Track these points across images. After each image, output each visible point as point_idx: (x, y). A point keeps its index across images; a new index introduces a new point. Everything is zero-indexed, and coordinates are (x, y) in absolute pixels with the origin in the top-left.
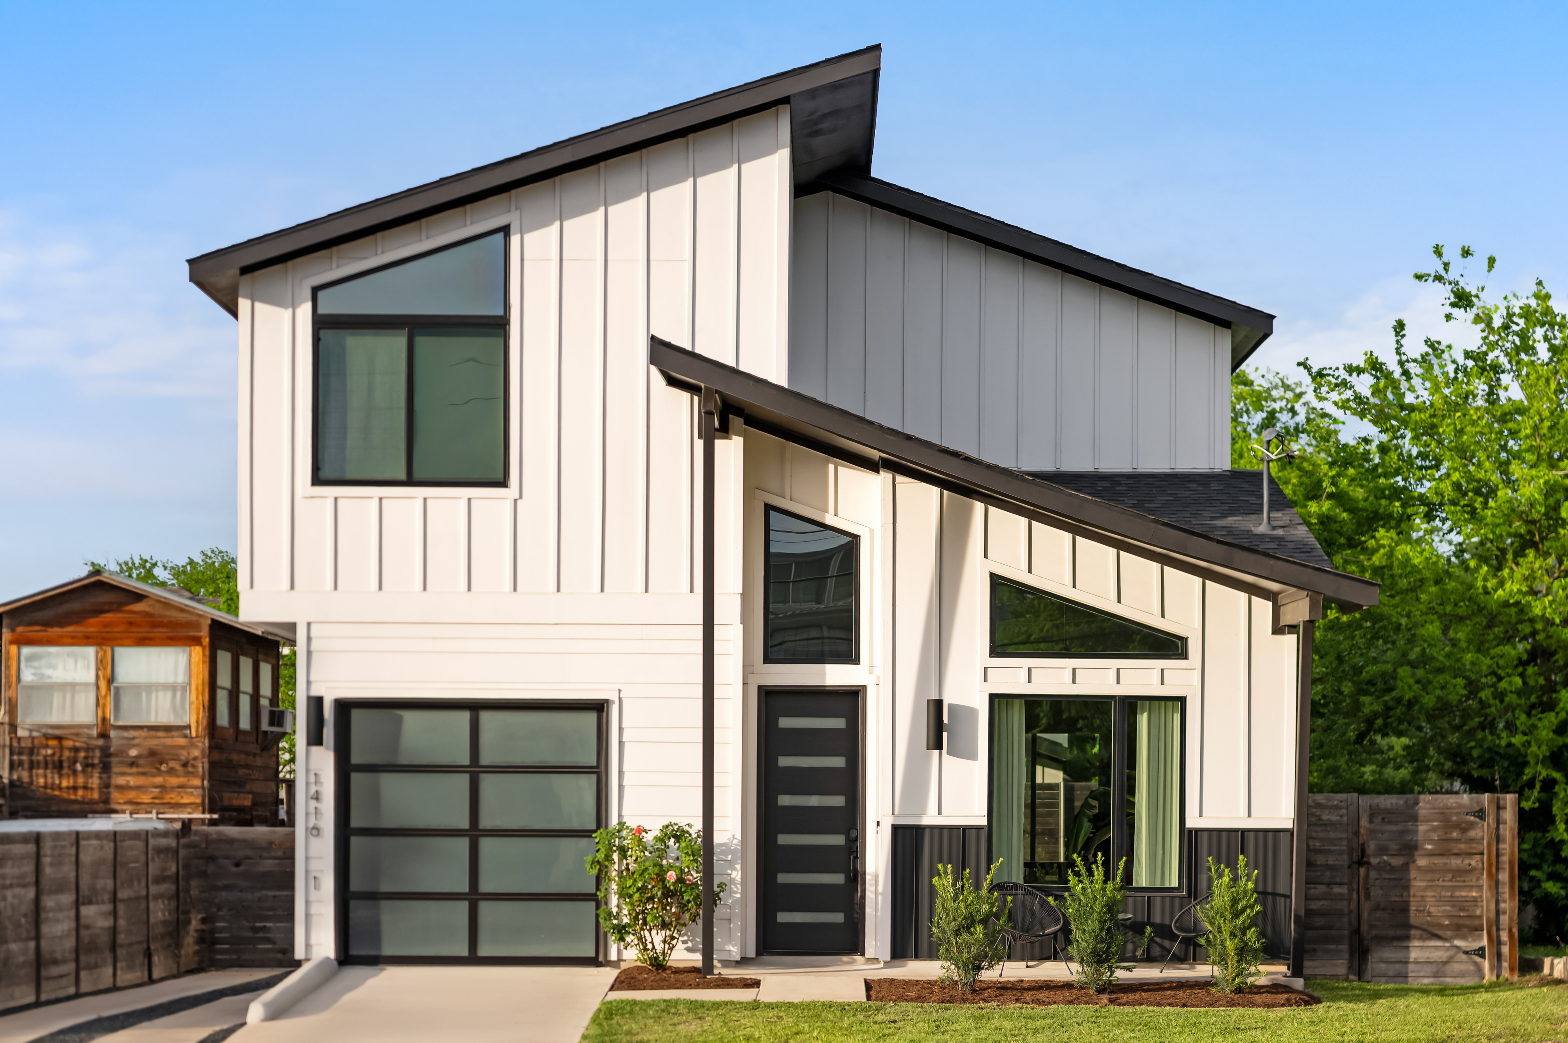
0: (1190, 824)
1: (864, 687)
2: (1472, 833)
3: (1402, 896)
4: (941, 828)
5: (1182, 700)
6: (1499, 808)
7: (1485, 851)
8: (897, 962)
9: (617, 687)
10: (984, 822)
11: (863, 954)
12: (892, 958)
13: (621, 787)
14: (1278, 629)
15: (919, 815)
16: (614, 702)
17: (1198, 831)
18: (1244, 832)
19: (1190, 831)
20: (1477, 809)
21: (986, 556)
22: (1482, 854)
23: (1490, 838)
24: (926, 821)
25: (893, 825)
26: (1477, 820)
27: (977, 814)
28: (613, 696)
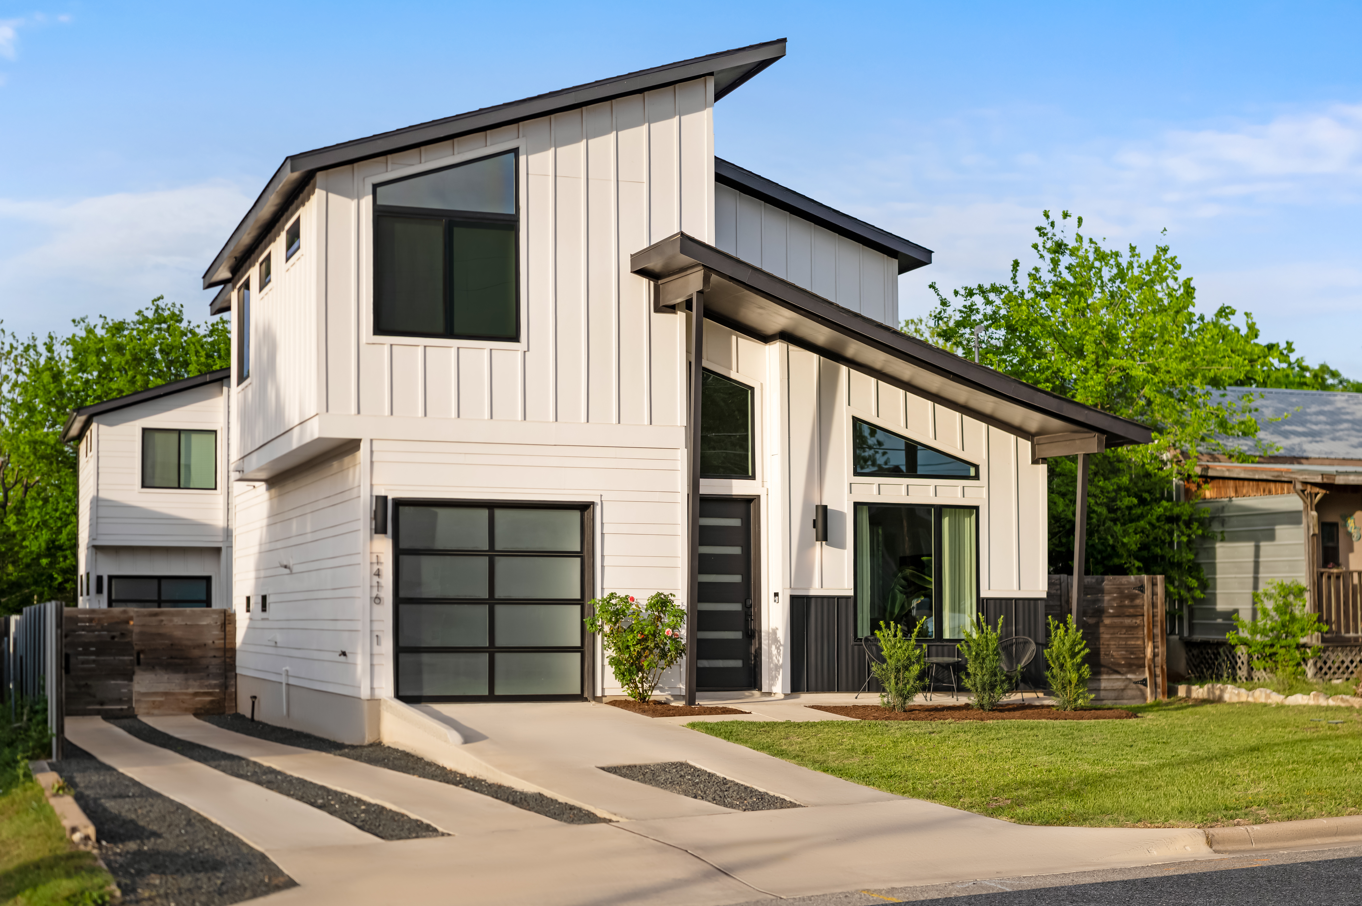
0: (983, 595)
1: (759, 496)
2: (1138, 602)
3: (1095, 644)
4: (822, 597)
5: (977, 508)
6: (1154, 584)
7: (1146, 614)
8: (795, 694)
9: (599, 493)
10: (851, 593)
11: (760, 689)
12: (791, 692)
13: (603, 566)
14: (1035, 461)
15: (808, 589)
16: (597, 504)
17: (988, 599)
18: (1017, 600)
19: (983, 599)
20: (1140, 585)
21: (849, 405)
22: (1143, 615)
23: (1148, 605)
24: (812, 593)
25: (791, 596)
26: (1139, 592)
27: (846, 587)
28: (597, 500)
